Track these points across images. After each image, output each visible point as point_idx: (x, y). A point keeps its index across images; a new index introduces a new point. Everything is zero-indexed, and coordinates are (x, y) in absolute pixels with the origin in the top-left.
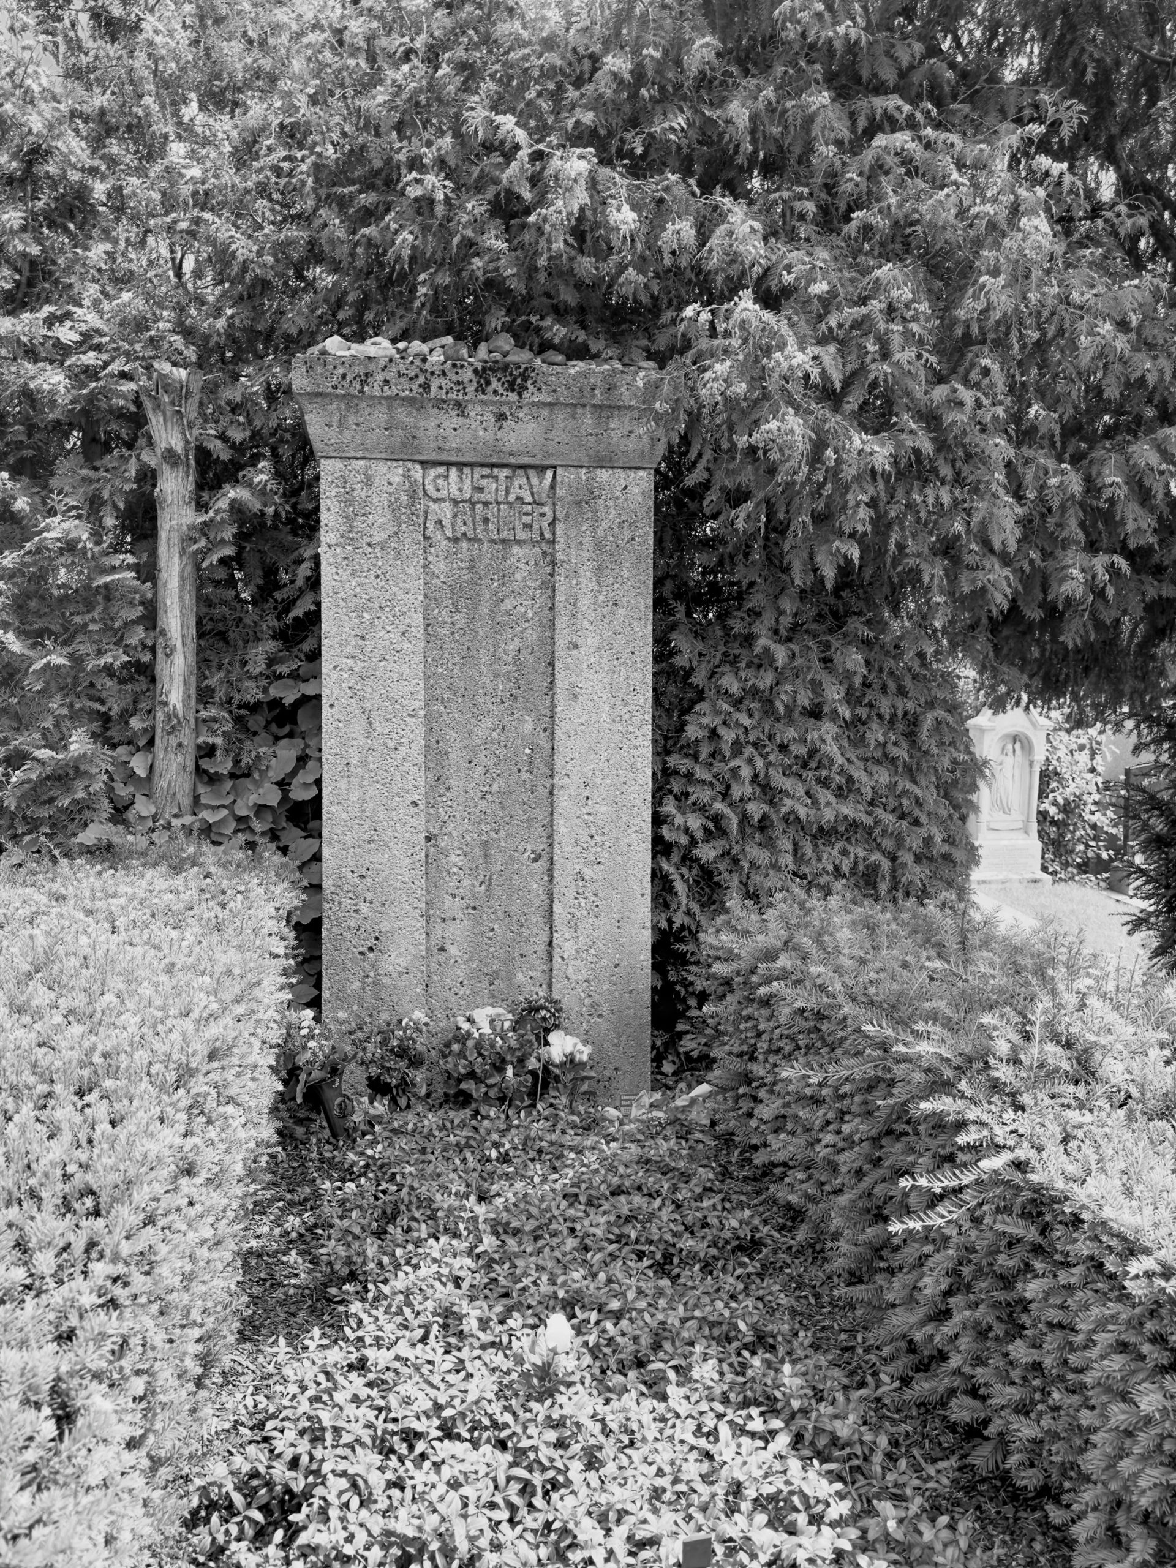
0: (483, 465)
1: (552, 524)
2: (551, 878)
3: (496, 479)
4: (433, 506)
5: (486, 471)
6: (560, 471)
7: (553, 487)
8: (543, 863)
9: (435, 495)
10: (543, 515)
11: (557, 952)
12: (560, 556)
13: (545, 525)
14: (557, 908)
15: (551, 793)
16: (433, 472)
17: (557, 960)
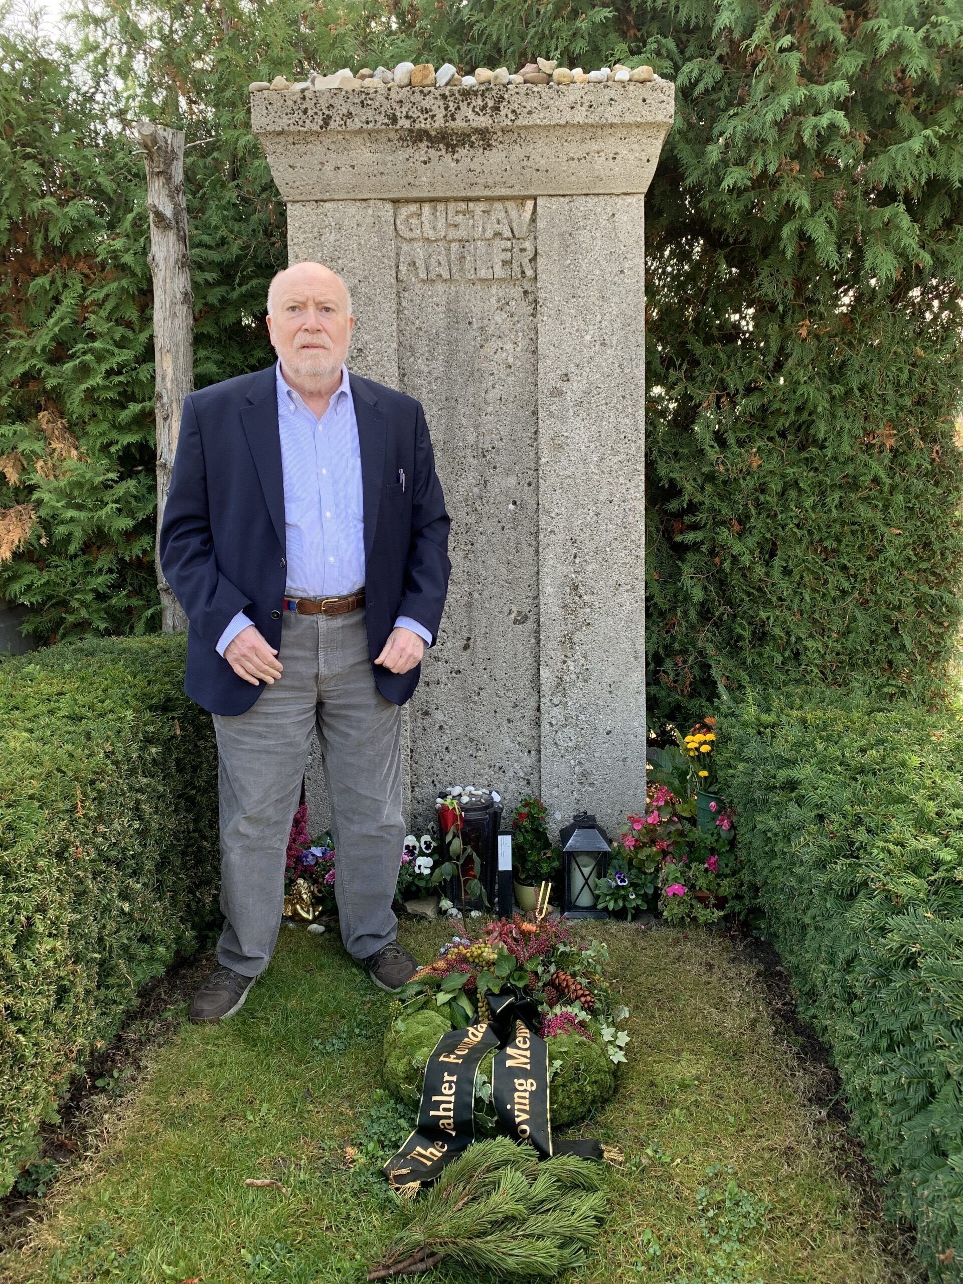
0: (456, 200)
1: (533, 260)
2: (538, 642)
3: (471, 213)
4: (405, 247)
5: (462, 206)
6: (540, 201)
7: (533, 220)
8: (530, 625)
9: (408, 235)
10: (523, 250)
11: (545, 717)
12: (542, 295)
13: (525, 262)
14: (545, 673)
15: (537, 552)
16: (406, 210)
17: (545, 725)
